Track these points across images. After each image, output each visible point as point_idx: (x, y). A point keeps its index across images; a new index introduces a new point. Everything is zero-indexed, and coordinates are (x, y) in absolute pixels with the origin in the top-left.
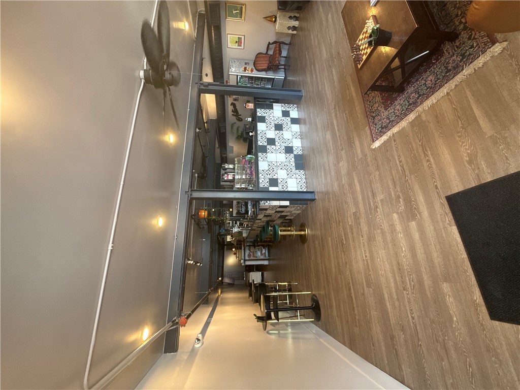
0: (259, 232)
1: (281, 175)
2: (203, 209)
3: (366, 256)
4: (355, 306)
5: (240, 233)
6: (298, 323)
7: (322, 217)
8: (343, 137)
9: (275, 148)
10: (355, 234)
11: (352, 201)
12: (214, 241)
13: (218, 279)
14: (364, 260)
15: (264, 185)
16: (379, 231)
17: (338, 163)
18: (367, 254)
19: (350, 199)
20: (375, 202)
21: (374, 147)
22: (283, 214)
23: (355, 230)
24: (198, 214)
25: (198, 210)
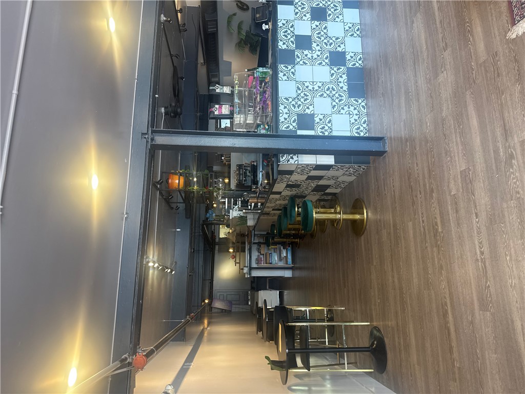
0: (276, 218)
1: (321, 107)
2: (175, 174)
3: (482, 253)
4: (454, 344)
5: (243, 219)
6: (345, 376)
7: (397, 184)
8: (449, 23)
9: (309, 56)
10: (462, 212)
11: (460, 148)
12: (197, 234)
13: (204, 301)
14: (477, 260)
15: (289, 127)
16: (513, 203)
17: (436, 75)
18: (486, 249)
19: (457, 144)
20: (509, 147)
21: (514, 36)
22: (322, 182)
23: (462, 205)
24: (167, 182)
25: (166, 174)
